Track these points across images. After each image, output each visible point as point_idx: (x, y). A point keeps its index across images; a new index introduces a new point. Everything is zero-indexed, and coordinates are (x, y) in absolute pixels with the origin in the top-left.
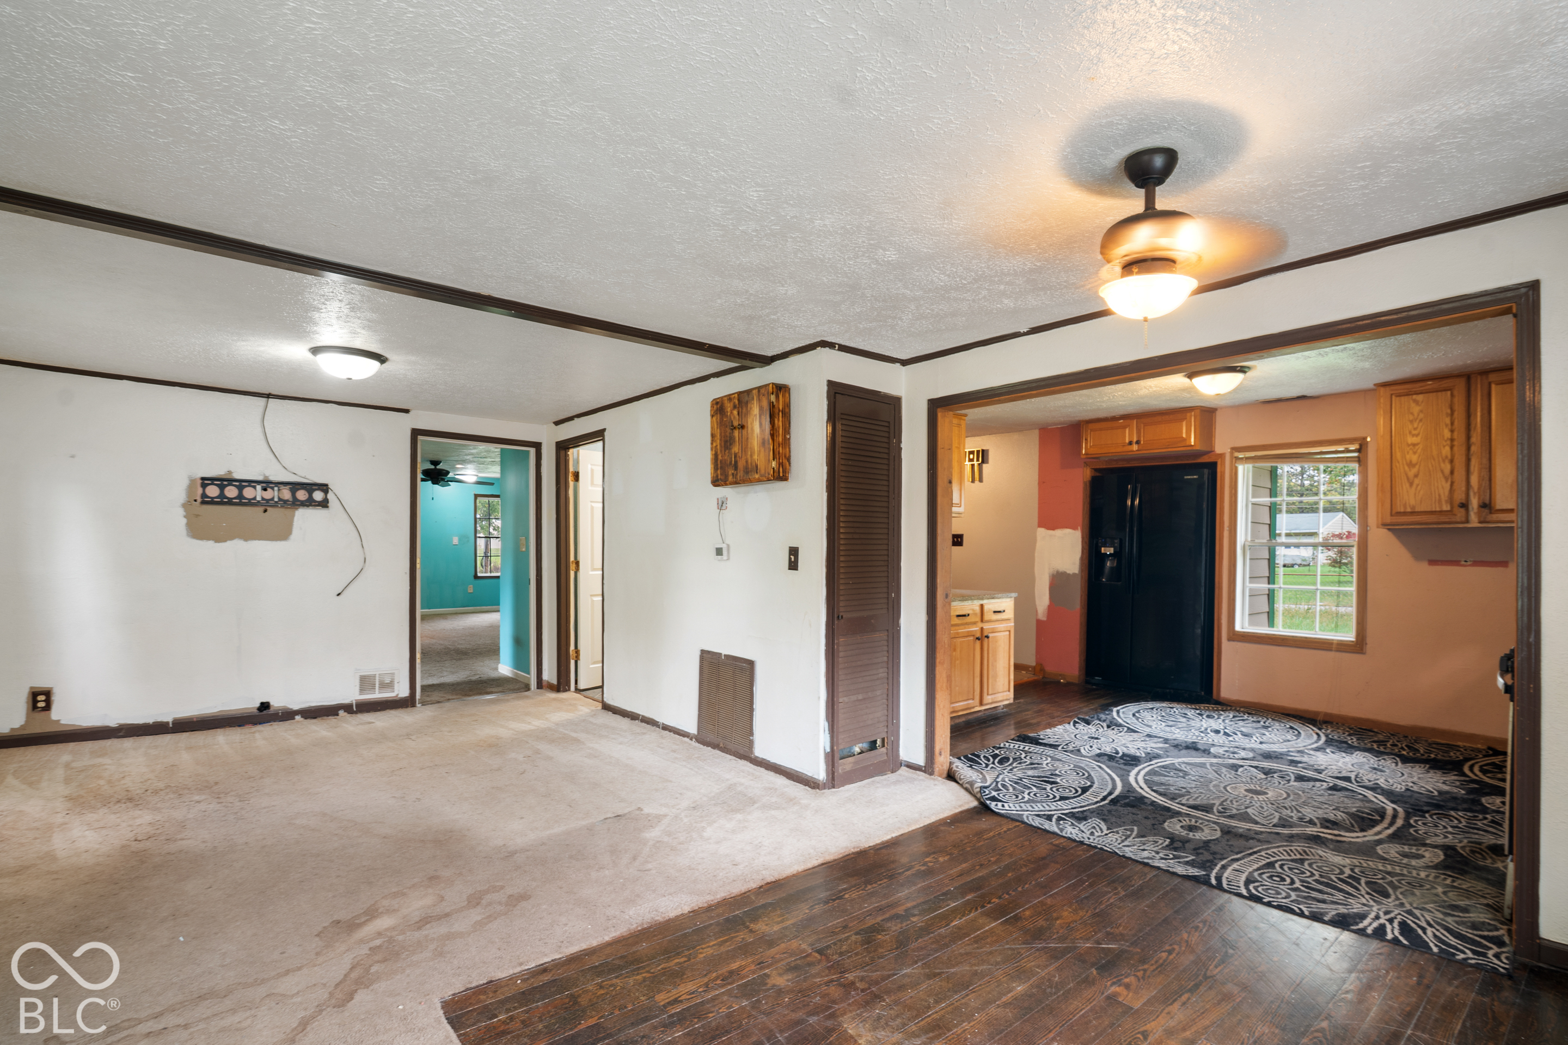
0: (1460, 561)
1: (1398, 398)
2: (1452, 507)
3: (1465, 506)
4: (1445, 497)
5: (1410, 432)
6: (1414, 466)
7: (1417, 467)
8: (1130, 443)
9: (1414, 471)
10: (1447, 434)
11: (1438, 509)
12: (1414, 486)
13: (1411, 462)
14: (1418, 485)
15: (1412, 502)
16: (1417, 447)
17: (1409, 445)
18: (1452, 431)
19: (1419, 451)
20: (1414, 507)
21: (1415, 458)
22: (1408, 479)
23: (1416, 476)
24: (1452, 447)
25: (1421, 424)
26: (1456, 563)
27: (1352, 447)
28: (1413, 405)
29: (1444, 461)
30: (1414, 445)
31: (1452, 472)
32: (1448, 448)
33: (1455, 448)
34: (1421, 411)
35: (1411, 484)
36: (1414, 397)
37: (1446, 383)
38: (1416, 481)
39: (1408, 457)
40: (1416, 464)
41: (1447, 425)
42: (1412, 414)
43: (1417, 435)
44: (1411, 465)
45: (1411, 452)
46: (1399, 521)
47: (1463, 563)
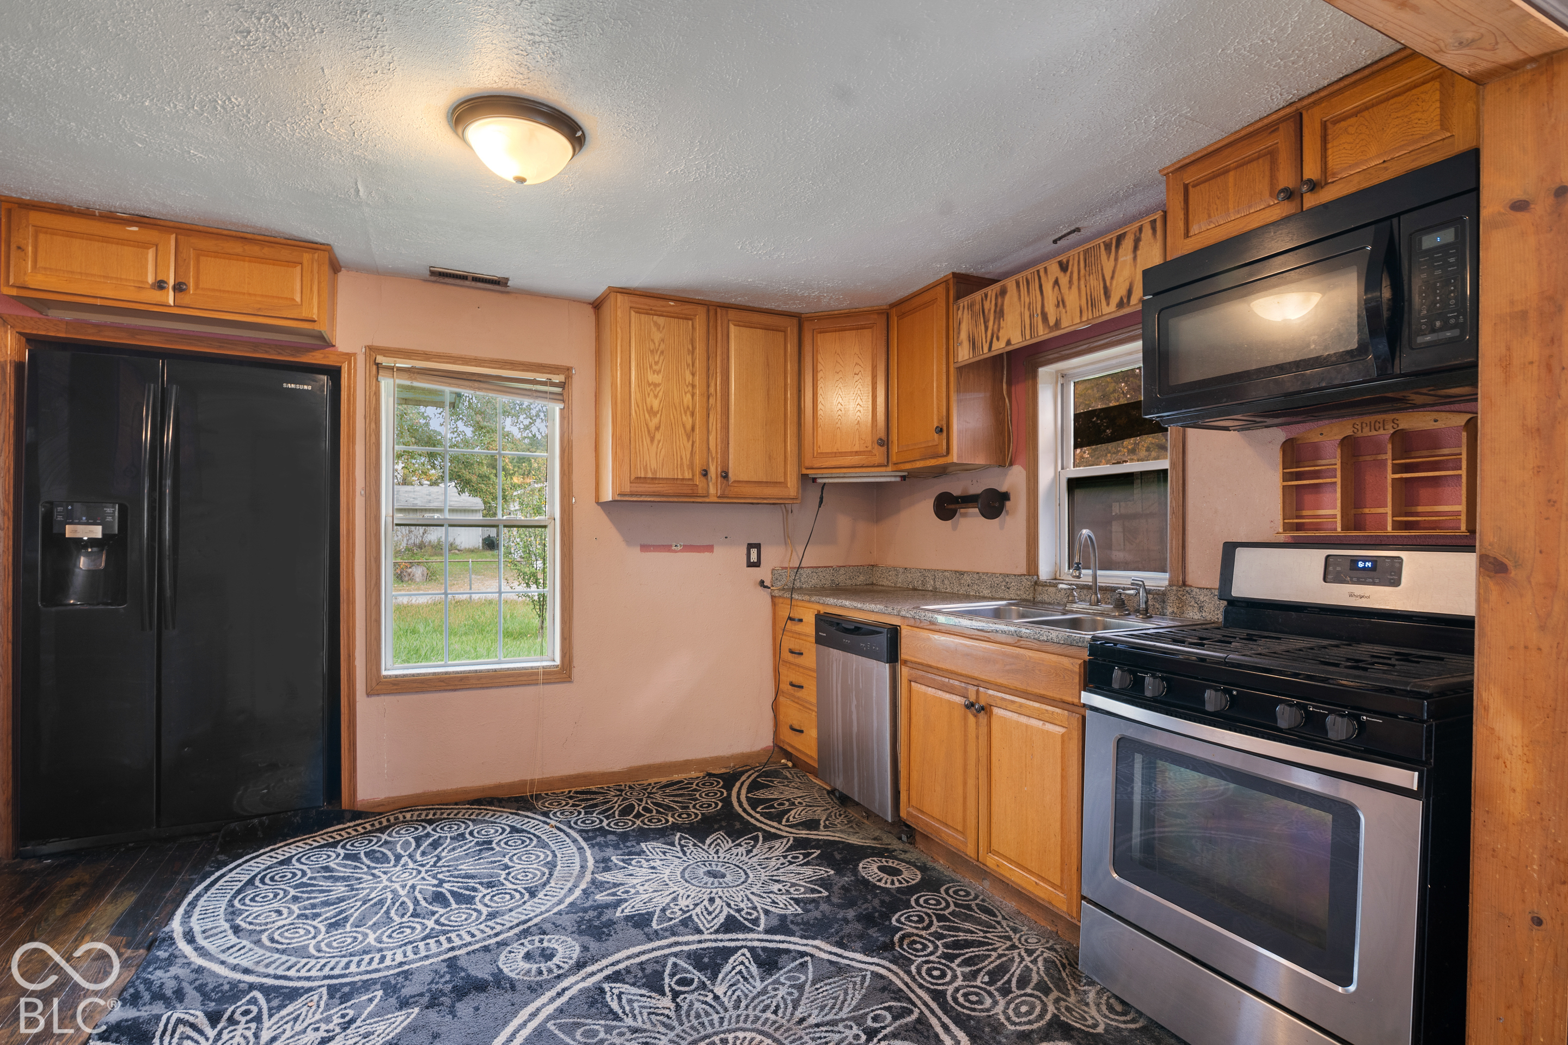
0: (671, 546)
1: (637, 315)
2: (693, 476)
3: (705, 473)
4: (686, 462)
5: (651, 367)
6: (655, 414)
7: (659, 416)
8: (160, 285)
9: (655, 421)
10: (689, 377)
11: (680, 477)
12: (656, 442)
13: (652, 408)
14: (659, 442)
15: (654, 465)
16: (658, 389)
17: (649, 385)
18: (693, 374)
19: (661, 394)
20: (655, 472)
21: (656, 404)
22: (649, 431)
23: (657, 428)
24: (693, 395)
25: (662, 358)
26: (667, 548)
27: (557, 379)
28: (654, 329)
29: (685, 413)
30: (656, 385)
31: (693, 429)
32: (689, 396)
33: (697, 398)
34: (663, 340)
35: (652, 439)
36: (655, 317)
37: (687, 309)
38: (658, 436)
39: (648, 400)
40: (658, 412)
41: (688, 365)
42: (653, 341)
43: (659, 372)
44: (652, 412)
45: (651, 394)
46: (640, 489)
47: (674, 548)
